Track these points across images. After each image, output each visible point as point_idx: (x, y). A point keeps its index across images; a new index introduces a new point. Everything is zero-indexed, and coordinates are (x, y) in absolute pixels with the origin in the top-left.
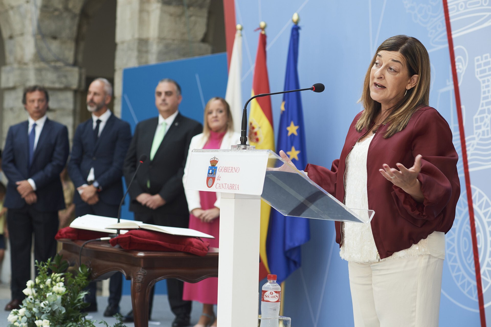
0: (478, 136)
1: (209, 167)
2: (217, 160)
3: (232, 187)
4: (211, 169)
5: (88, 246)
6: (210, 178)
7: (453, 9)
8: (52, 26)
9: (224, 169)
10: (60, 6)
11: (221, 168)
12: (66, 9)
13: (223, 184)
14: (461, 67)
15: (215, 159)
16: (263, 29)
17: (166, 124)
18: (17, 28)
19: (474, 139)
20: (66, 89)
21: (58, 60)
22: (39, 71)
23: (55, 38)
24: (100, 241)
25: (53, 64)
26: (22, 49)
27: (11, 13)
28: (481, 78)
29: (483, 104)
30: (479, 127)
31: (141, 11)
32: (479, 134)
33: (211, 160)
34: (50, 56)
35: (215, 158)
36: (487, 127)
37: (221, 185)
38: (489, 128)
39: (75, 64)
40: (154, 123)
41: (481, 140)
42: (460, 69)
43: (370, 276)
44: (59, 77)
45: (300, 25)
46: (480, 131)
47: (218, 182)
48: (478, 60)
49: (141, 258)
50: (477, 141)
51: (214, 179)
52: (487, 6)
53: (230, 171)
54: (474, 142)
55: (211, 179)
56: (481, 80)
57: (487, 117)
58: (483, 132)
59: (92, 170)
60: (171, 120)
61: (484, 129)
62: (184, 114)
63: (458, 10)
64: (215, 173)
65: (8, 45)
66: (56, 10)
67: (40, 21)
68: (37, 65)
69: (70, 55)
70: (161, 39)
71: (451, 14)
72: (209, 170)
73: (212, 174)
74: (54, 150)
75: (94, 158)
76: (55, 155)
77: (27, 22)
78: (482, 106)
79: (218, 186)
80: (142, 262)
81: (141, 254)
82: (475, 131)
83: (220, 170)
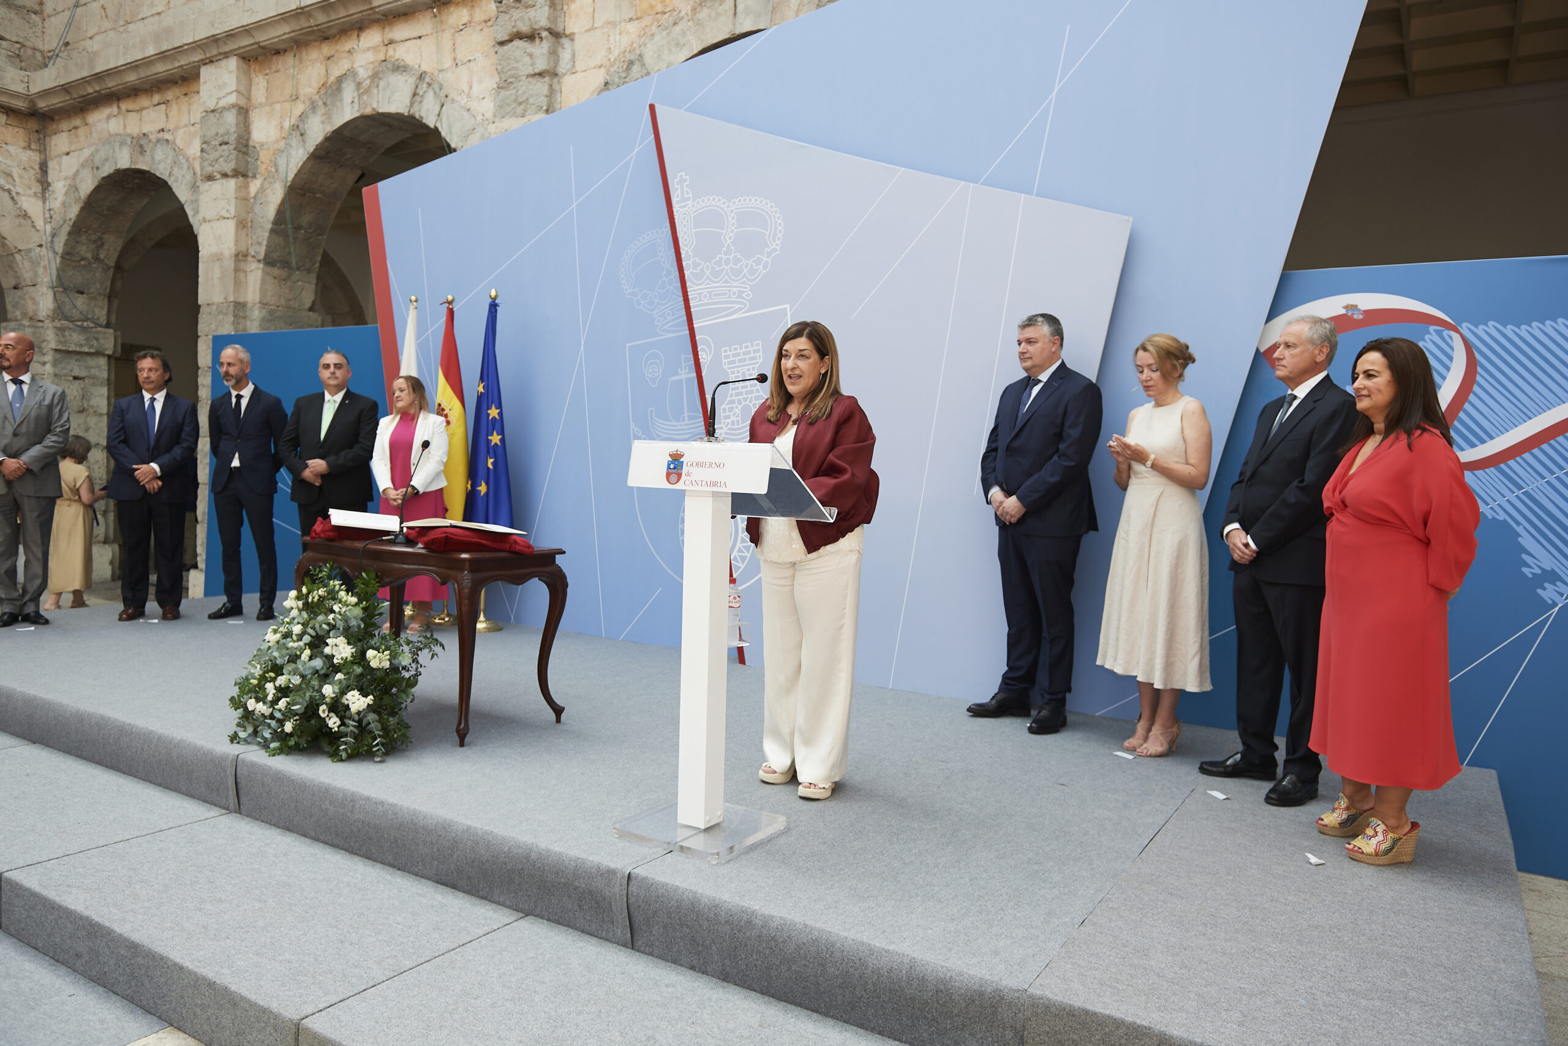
0: (727, 426)
1: (669, 461)
2: (682, 453)
3: (714, 484)
4: (673, 464)
5: (371, 546)
6: (672, 473)
7: (695, 298)
8: (77, 278)
9: (697, 464)
10: (89, 255)
12: (97, 259)
13: (695, 481)
14: (704, 356)
15: (679, 452)
16: (450, 303)
17: (335, 401)
18: (27, 276)
19: (722, 428)
20: (98, 354)
21: (86, 319)
22: (60, 330)
23: (82, 293)
24: (383, 540)
25: (79, 323)
26: (35, 302)
27: (18, 257)
28: (729, 368)
29: (732, 394)
30: (728, 417)
31: (237, 270)
32: (728, 423)
33: (671, 453)
34: (76, 314)
36: (738, 416)
38: (739, 418)
39: (108, 325)
40: (319, 401)
41: (729, 429)
42: (705, 359)
43: (793, 576)
44: (87, 339)
45: (497, 301)
46: (729, 421)
47: (688, 478)
48: (725, 351)
49: (464, 560)
50: (725, 430)
51: (679, 476)
52: (736, 298)
53: (707, 466)
54: (723, 431)
55: (675, 475)
56: (729, 371)
57: (737, 407)
58: (733, 422)
59: (237, 455)
60: (339, 397)
61: (733, 418)
62: (352, 390)
63: (701, 300)
64: (680, 468)
65: (10, 298)
66: (83, 259)
67: (60, 271)
68: (58, 324)
69: (101, 314)
70: (263, 304)
71: (692, 303)
72: (669, 465)
73: (675, 468)
74: (181, 430)
75: (239, 441)
76: (183, 436)
77: (41, 271)
78: (731, 396)
79: (688, 483)
80: (467, 564)
81: (464, 556)
82: (723, 421)
83: (689, 465)
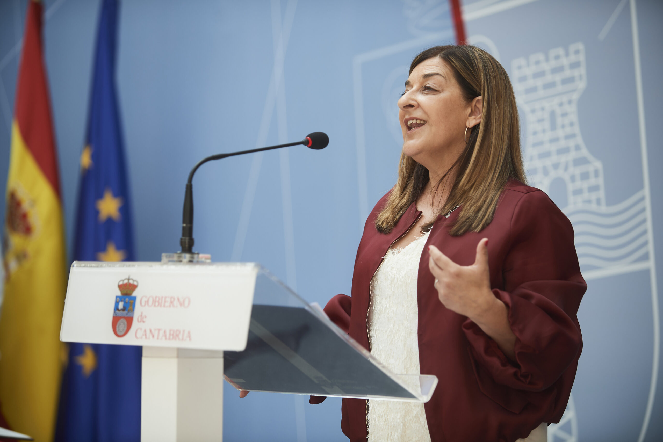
1: (117, 297)
2: (135, 283)
3: (175, 335)
4: (122, 301)
6: (121, 318)
9: (154, 301)
11: (144, 300)
13: (153, 331)
15: (131, 282)
33: (121, 283)
35: (129, 279)
37: (148, 332)
47: (141, 325)
51: (130, 321)
53: (167, 304)
55: (124, 321)
64: (131, 308)
72: (117, 303)
73: (124, 309)
79: (140, 333)
83: (143, 303)
